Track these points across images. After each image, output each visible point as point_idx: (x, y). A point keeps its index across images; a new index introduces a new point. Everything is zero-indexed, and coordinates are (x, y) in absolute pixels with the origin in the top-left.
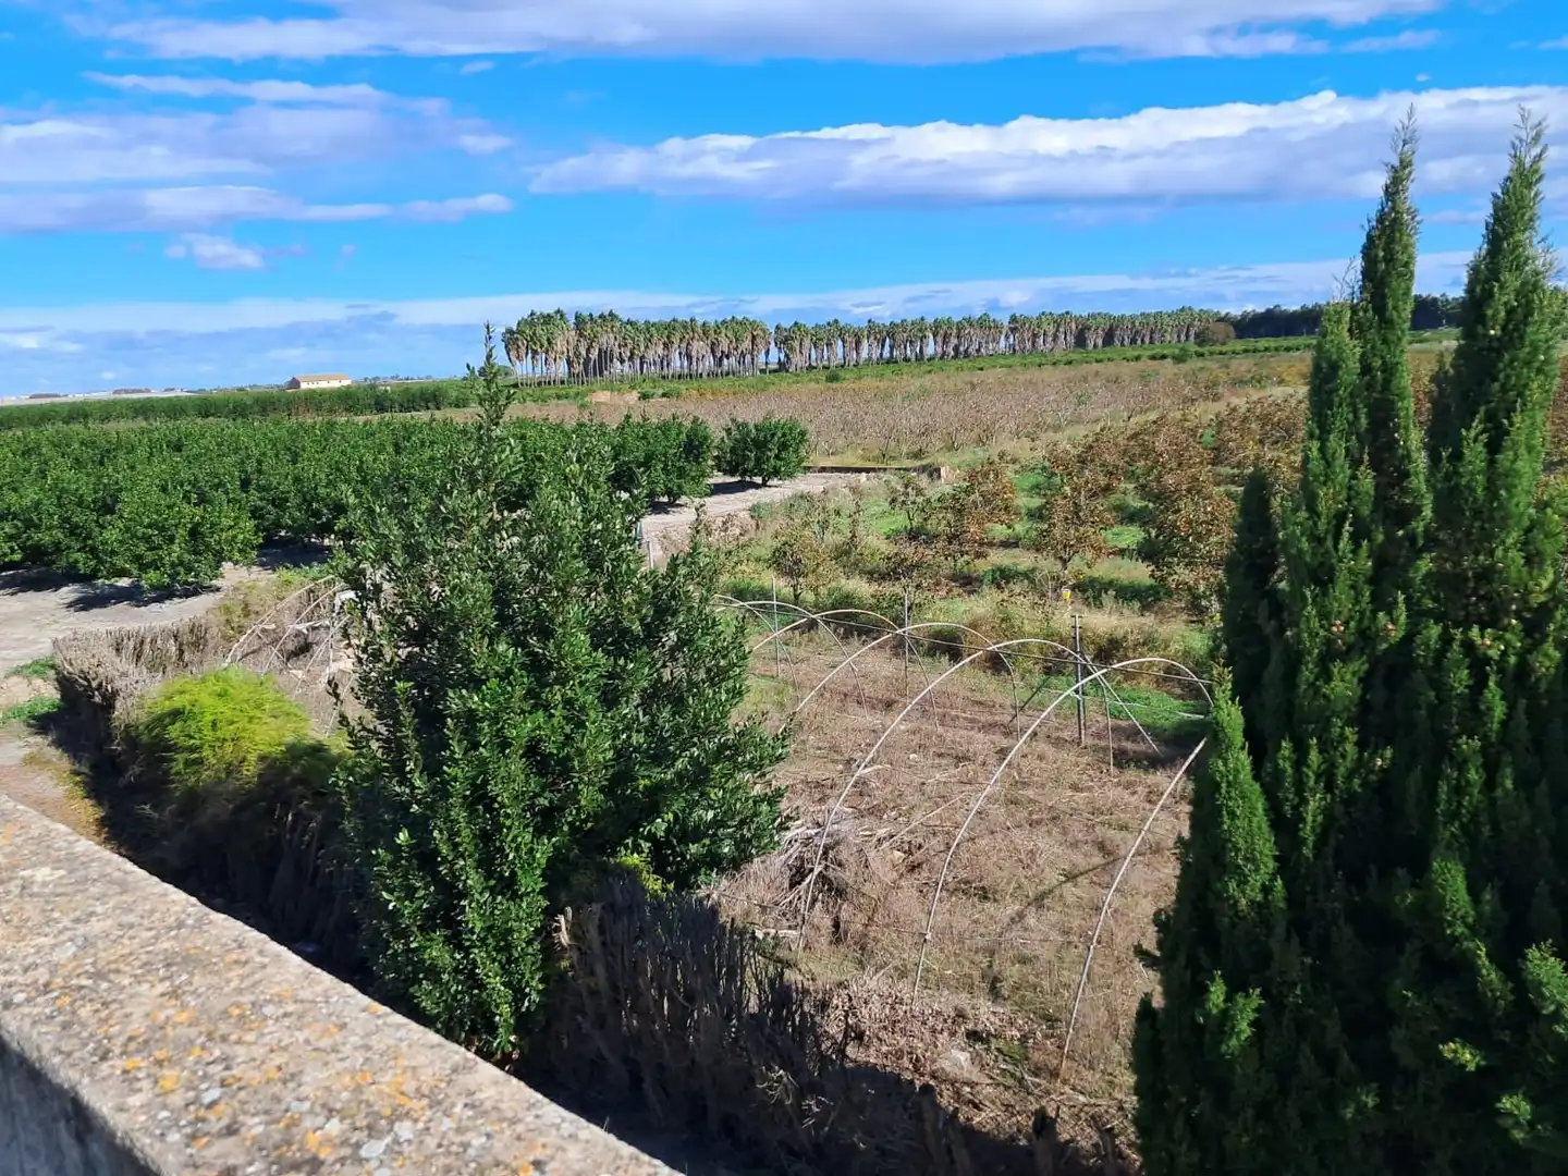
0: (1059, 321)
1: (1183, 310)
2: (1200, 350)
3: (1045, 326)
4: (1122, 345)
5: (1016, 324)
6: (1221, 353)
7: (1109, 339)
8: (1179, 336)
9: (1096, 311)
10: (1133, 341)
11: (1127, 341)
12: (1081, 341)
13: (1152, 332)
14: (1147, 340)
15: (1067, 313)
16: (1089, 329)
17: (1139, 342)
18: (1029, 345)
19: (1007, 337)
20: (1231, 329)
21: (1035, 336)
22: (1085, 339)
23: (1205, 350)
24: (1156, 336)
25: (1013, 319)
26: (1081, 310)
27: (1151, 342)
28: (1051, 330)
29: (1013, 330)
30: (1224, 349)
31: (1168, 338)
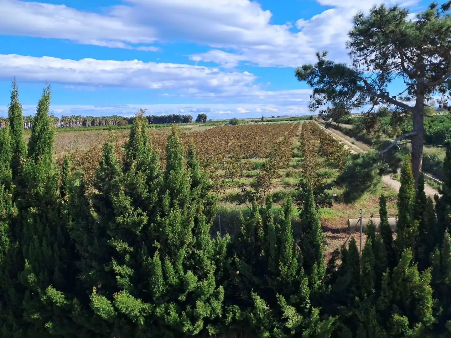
0: (77, 118)
1: (114, 116)
2: (118, 127)
3: (73, 120)
4: (97, 125)
5: (64, 119)
6: (124, 128)
7: (93, 124)
8: (113, 123)
9: (88, 116)
10: (100, 124)
11: (98, 124)
12: (84, 124)
13: (105, 122)
14: (104, 124)
15: (80, 116)
16: (86, 121)
17: (102, 125)
18: (68, 125)
19: (60, 122)
20: (127, 122)
21: (70, 123)
22: (85, 124)
23: (120, 127)
24: (107, 123)
25: (62, 117)
26: (84, 115)
27: (105, 125)
28: (75, 121)
29: (62, 120)
30: (125, 127)
31: (110, 124)
